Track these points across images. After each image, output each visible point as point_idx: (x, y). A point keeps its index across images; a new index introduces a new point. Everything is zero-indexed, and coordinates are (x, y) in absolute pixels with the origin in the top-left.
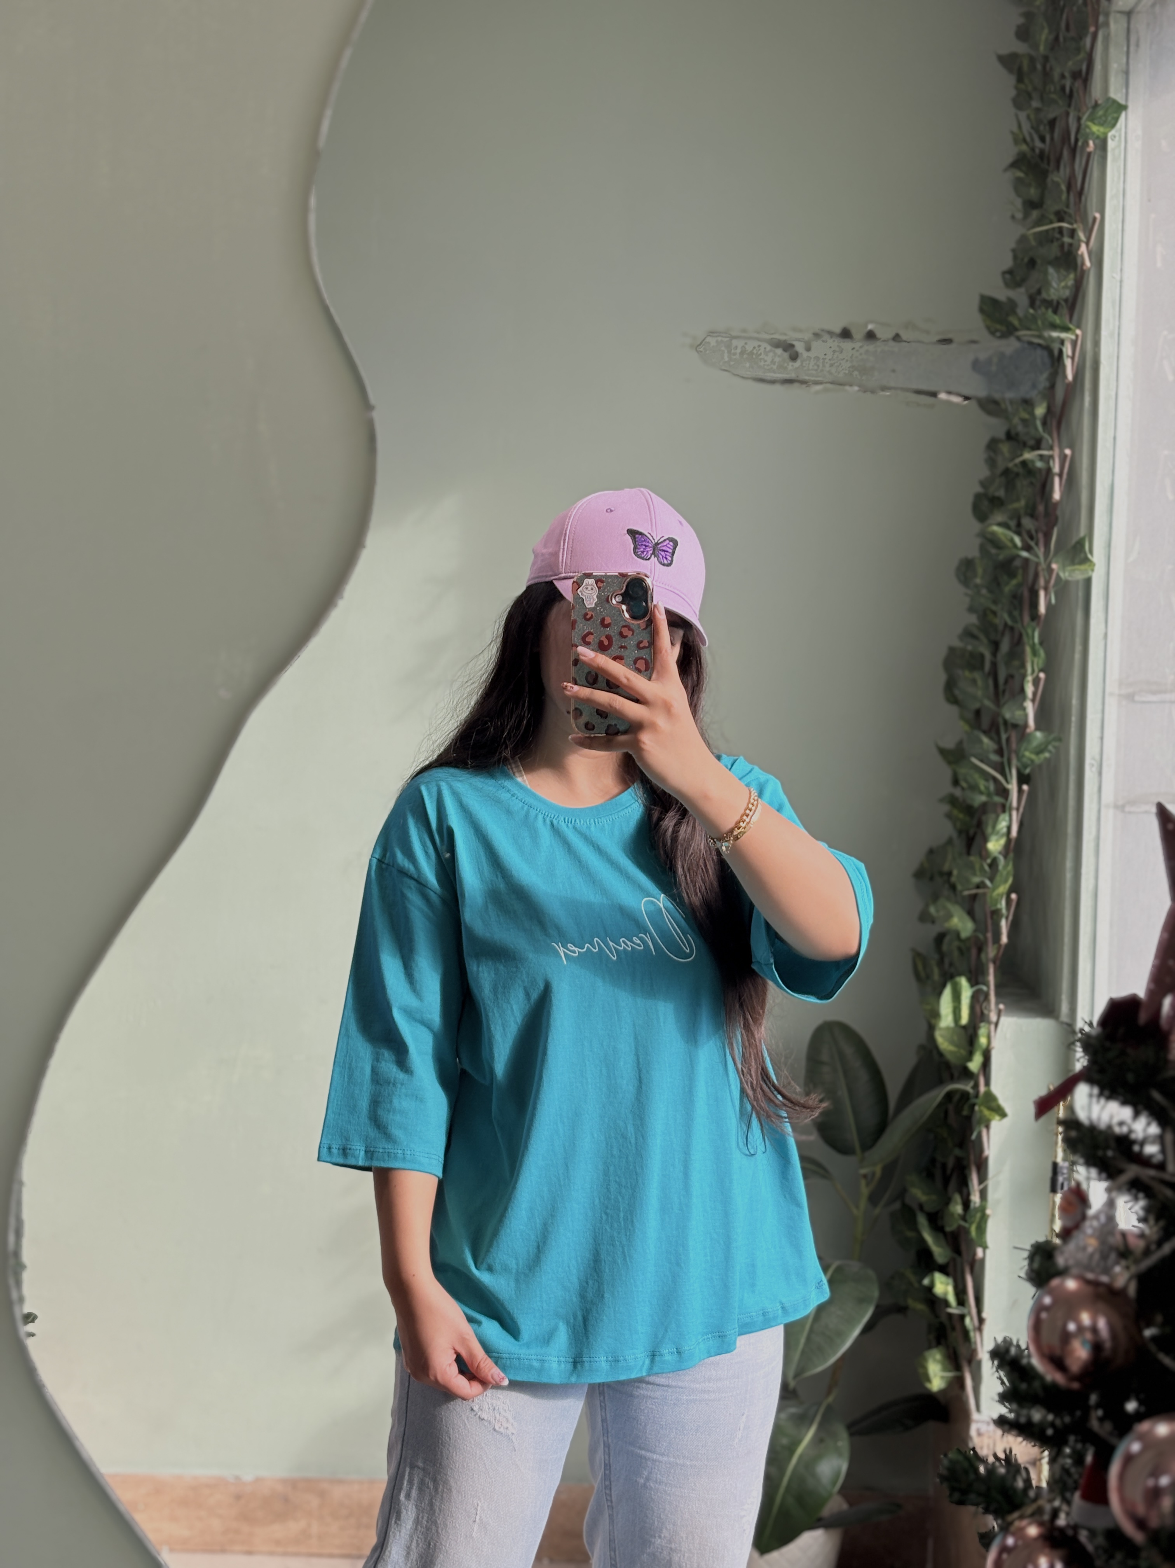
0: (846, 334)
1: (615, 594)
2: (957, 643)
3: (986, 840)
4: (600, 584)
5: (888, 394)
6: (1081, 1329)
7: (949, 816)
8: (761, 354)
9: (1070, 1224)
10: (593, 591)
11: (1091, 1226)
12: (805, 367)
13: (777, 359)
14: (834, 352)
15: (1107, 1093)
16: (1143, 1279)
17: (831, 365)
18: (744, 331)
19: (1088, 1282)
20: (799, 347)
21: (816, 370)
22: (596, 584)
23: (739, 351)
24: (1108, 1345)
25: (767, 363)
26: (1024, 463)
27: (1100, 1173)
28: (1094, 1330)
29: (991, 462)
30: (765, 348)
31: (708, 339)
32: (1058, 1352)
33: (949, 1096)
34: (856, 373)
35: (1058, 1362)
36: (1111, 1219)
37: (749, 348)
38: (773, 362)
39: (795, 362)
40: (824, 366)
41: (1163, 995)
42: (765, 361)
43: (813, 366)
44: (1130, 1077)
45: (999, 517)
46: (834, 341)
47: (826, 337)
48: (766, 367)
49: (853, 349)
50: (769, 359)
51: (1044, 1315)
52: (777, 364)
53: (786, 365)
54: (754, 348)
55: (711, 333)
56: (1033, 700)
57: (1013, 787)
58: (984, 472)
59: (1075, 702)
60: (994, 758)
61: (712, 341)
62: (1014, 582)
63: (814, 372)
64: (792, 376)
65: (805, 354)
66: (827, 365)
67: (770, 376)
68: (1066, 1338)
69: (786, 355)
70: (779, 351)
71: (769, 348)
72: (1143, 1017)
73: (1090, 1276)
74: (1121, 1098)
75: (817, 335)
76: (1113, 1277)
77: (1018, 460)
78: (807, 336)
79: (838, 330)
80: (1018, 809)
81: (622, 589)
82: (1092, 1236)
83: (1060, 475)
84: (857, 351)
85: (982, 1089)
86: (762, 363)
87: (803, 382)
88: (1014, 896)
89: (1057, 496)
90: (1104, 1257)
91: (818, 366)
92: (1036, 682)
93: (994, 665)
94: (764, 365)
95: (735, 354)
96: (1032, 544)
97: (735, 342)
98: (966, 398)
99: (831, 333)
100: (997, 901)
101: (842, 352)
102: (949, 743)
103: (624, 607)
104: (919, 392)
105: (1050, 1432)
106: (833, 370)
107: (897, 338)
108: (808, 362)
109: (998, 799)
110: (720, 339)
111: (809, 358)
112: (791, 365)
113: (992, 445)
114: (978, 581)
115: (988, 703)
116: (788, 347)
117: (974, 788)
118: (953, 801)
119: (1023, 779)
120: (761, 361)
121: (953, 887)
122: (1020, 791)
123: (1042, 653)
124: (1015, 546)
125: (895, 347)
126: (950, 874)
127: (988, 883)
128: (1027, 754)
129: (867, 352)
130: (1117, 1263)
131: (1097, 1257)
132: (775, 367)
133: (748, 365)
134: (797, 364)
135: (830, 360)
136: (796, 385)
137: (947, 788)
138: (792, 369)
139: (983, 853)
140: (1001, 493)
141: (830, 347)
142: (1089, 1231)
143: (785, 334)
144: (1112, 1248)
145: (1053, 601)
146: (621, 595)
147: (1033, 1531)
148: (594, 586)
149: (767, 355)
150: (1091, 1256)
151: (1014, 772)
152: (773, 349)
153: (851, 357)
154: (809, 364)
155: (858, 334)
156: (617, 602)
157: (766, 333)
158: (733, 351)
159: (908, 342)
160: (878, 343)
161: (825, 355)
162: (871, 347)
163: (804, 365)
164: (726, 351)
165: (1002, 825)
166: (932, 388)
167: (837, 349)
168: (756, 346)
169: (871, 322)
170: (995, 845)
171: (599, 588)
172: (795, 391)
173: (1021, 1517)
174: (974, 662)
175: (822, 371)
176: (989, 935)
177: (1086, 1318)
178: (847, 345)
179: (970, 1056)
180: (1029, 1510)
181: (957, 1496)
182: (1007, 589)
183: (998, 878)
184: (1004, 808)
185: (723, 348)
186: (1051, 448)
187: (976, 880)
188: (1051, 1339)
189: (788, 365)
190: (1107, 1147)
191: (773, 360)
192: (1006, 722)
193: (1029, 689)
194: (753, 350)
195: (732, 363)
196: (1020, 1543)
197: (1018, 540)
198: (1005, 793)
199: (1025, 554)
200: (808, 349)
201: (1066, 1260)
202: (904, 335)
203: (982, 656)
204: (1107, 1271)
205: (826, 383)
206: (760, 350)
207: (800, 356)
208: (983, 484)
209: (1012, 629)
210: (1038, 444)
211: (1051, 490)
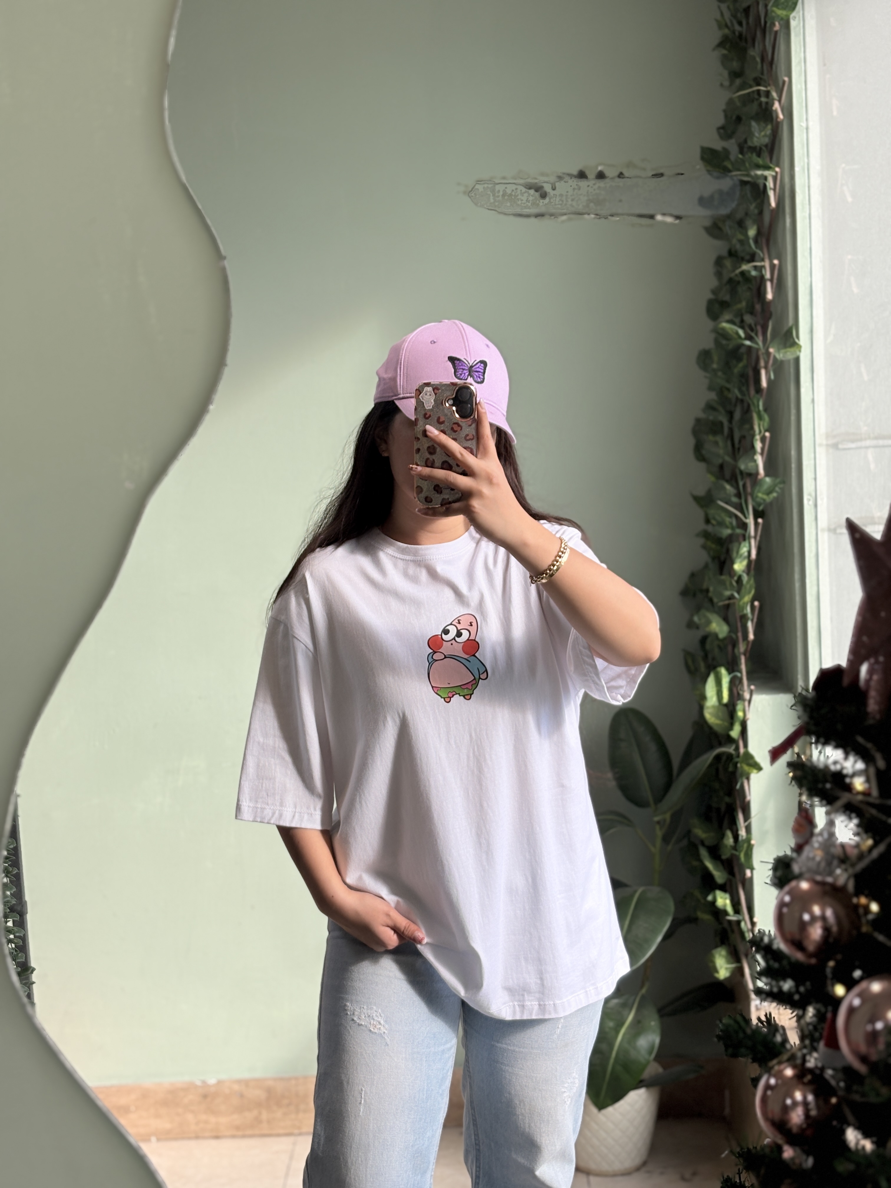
0: (582, 175)
1: (447, 399)
2: (701, 415)
3: (733, 563)
4: (436, 391)
5: (618, 219)
6: (814, 918)
7: (704, 547)
8: (518, 195)
9: (801, 841)
10: (431, 397)
11: (818, 841)
12: (552, 202)
13: (531, 198)
14: (574, 189)
15: (822, 740)
16: (859, 878)
17: (573, 200)
18: (504, 178)
19: (817, 883)
20: (547, 188)
21: (561, 205)
22: (434, 392)
23: (501, 193)
24: (835, 929)
25: (523, 202)
26: (743, 273)
27: (821, 801)
28: (823, 918)
29: (719, 274)
30: (521, 190)
31: (477, 186)
32: (797, 937)
33: (718, 757)
34: (592, 205)
35: (798, 944)
36: (832, 835)
37: (509, 191)
38: (527, 201)
39: (545, 199)
40: (567, 201)
41: (861, 663)
42: (522, 200)
43: (559, 201)
44: (839, 727)
45: (727, 316)
46: (573, 181)
47: (567, 178)
48: (523, 205)
49: (588, 186)
50: (524, 198)
51: (785, 910)
52: (531, 202)
53: (538, 202)
54: (513, 190)
55: (479, 182)
56: (762, 454)
57: (750, 521)
58: (714, 282)
59: (793, 453)
60: (735, 500)
61: (480, 187)
62: (741, 365)
63: (559, 206)
64: (542, 210)
65: (552, 193)
66: (569, 200)
67: (526, 211)
68: (803, 926)
69: (537, 194)
70: (532, 192)
71: (524, 190)
72: (846, 681)
73: (819, 878)
74: (833, 743)
75: (560, 178)
76: (836, 878)
77: (738, 271)
78: (553, 179)
79: (575, 172)
80: (755, 537)
81: (453, 395)
82: (818, 849)
83: (771, 280)
84: (592, 187)
85: (742, 750)
86: (519, 202)
87: (551, 215)
88: (756, 603)
89: (770, 296)
90: (829, 864)
91: (562, 201)
92: (763, 439)
93: (731, 430)
94: (522, 203)
95: (498, 196)
96: (753, 334)
97: (498, 187)
98: (678, 217)
99: (571, 176)
100: (744, 608)
101: (579, 189)
102: (701, 492)
103: (454, 408)
104: (641, 216)
105: (797, 997)
106: (574, 203)
107: (621, 175)
108: (554, 199)
109: (739, 531)
110: (486, 186)
111: (555, 195)
112: (542, 202)
113: (719, 262)
114: (715, 366)
115: (728, 459)
116: (538, 189)
117: (722, 524)
118: (706, 535)
119: (758, 514)
120: (518, 201)
121: (711, 600)
122: (756, 524)
123: (766, 417)
124: (740, 337)
125: (620, 182)
126: (707, 591)
127: (736, 595)
128: (760, 495)
129: (599, 188)
130: (839, 867)
131: (823, 864)
132: (530, 204)
133: (508, 204)
134: (547, 200)
135: (571, 196)
136: (547, 217)
137: (701, 526)
138: (543, 205)
139: (732, 573)
140: (727, 298)
141: (571, 186)
142: (816, 845)
143: (536, 179)
144: (833, 857)
145: (772, 377)
146: (452, 399)
147: (789, 1072)
148: (431, 392)
149: (523, 196)
150: (819, 863)
151: (751, 510)
152: (527, 190)
153: (587, 193)
154: (555, 200)
155: (591, 175)
156: (449, 405)
157: (522, 179)
158: (497, 194)
159: (630, 178)
160: (607, 180)
161: (567, 192)
162: (601, 183)
163: (552, 201)
164: (491, 195)
165: (744, 550)
166: (650, 212)
167: (576, 187)
168: (514, 189)
169: (601, 164)
170: (739, 566)
171: (436, 394)
172: (546, 222)
173: (780, 1063)
174: (715, 428)
175: (566, 204)
176: (740, 634)
177: (817, 910)
178: (583, 183)
179: (731, 726)
180: (785, 1057)
181: (730, 1051)
182: (736, 371)
183: (743, 591)
184: (745, 537)
185: (489, 193)
186: (763, 260)
187: (728, 593)
188: (792, 927)
189: (540, 202)
190: (826, 781)
191: (527, 199)
192: (741, 472)
193: (758, 445)
194: (512, 192)
195: (497, 204)
196: (780, 1082)
197: (741, 333)
198: (744, 526)
199: (748, 343)
200: (554, 189)
201: (800, 868)
202: (626, 174)
203: (721, 424)
204: (831, 873)
205: (569, 214)
206: (517, 192)
207: (547, 194)
208: (714, 292)
209: (742, 401)
210: (752, 258)
211: (765, 292)
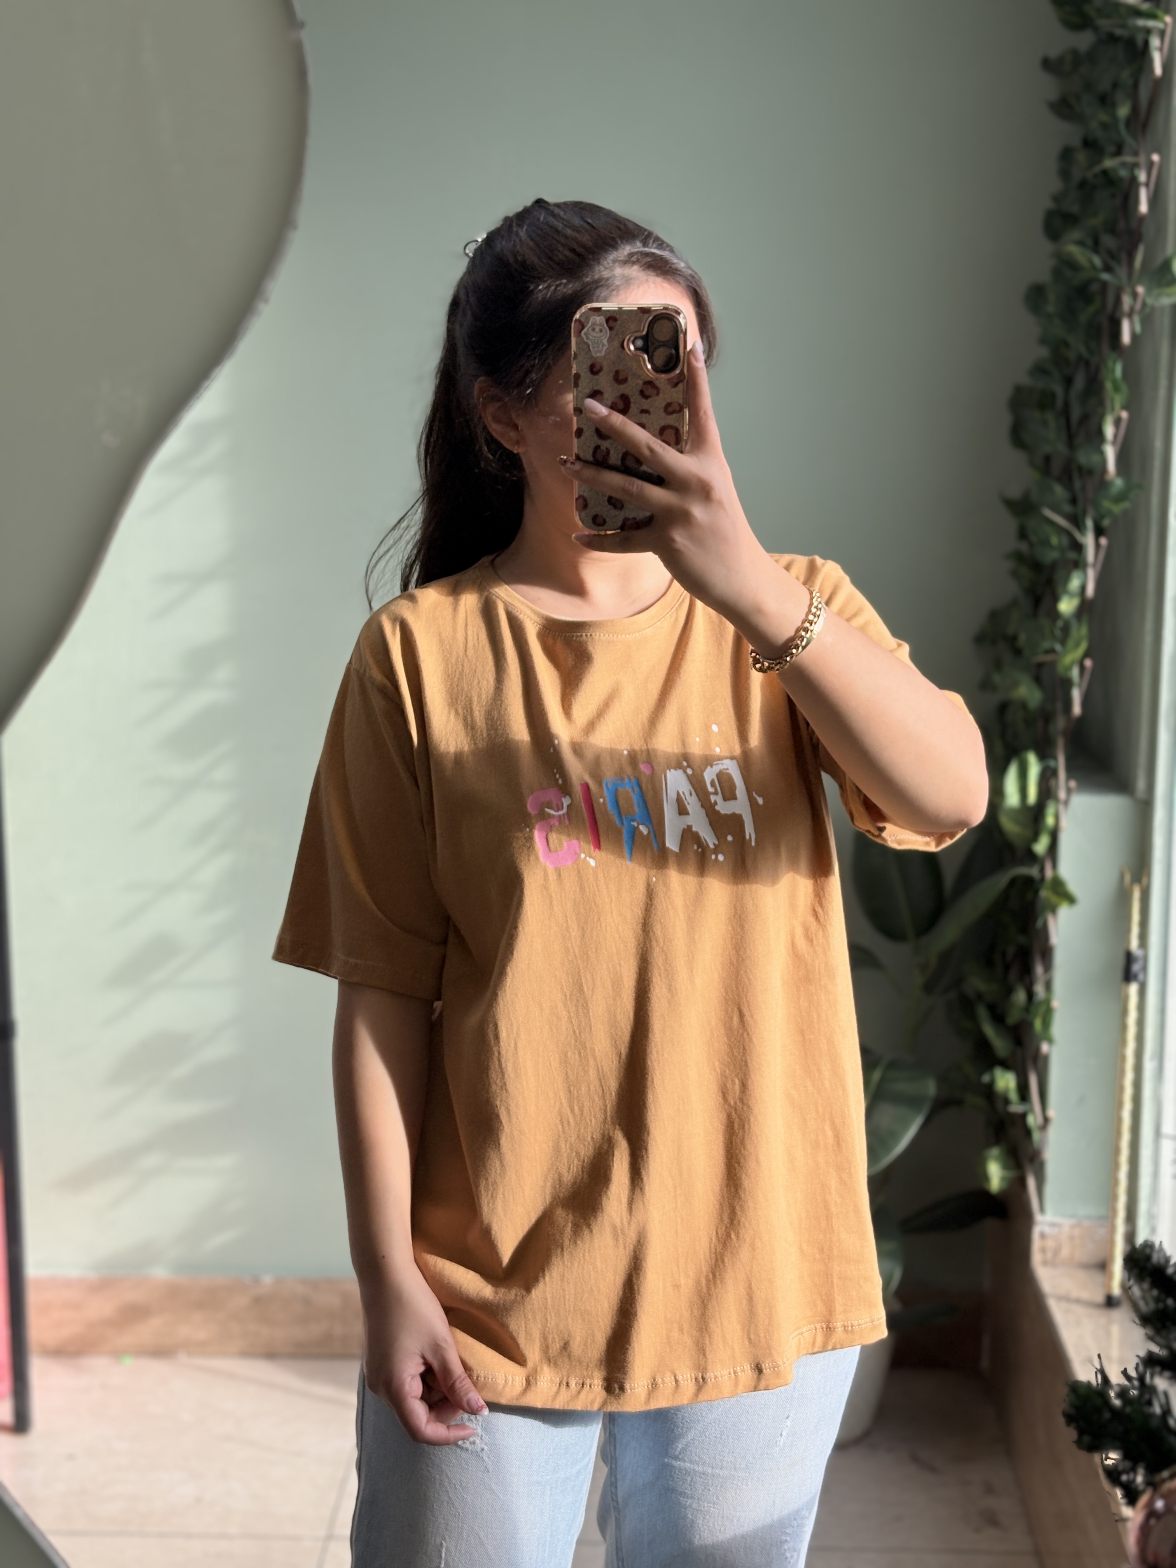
1: (633, 337)
2: (1025, 380)
3: (1056, 599)
4: (610, 324)
7: (1014, 574)
22: (607, 325)
26: (1105, 173)
29: (1065, 174)
33: (1013, 882)
45: (1076, 234)
56: (1114, 443)
57: (1089, 540)
58: (1055, 185)
59: (1158, 444)
60: (1068, 508)
62: (1091, 309)
77: (1097, 169)
80: (1094, 565)
83: (1147, 185)
85: (1049, 873)
88: (1088, 663)
89: (1144, 208)
92: (1118, 422)
93: (1066, 404)
96: (1113, 264)
100: (1069, 668)
102: (1015, 492)
109: (1072, 555)
113: (1066, 155)
114: (1051, 308)
115: (1062, 448)
117: (1046, 543)
118: (1019, 557)
119: (1099, 531)
121: (1018, 652)
122: (1098, 545)
123: (1125, 389)
124: (1094, 267)
126: (1014, 638)
127: (1058, 647)
128: (1106, 504)
137: (1012, 543)
139: (1055, 614)
140: (1075, 209)
145: (1138, 329)
146: (641, 338)
148: (603, 326)
151: (1089, 523)
165: (1075, 583)
170: (1066, 606)
171: (611, 329)
174: (1045, 401)
176: (1059, 706)
179: (1035, 837)
182: (1083, 317)
183: (1071, 643)
184: (1079, 564)
186: (1136, 154)
187: (1046, 645)
192: (1080, 468)
193: (1109, 430)
197: (1097, 261)
198: (1078, 547)
199: (1105, 276)
203: (1053, 395)
208: (1056, 198)
209: (1087, 363)
210: (1119, 151)
211: (1137, 202)
